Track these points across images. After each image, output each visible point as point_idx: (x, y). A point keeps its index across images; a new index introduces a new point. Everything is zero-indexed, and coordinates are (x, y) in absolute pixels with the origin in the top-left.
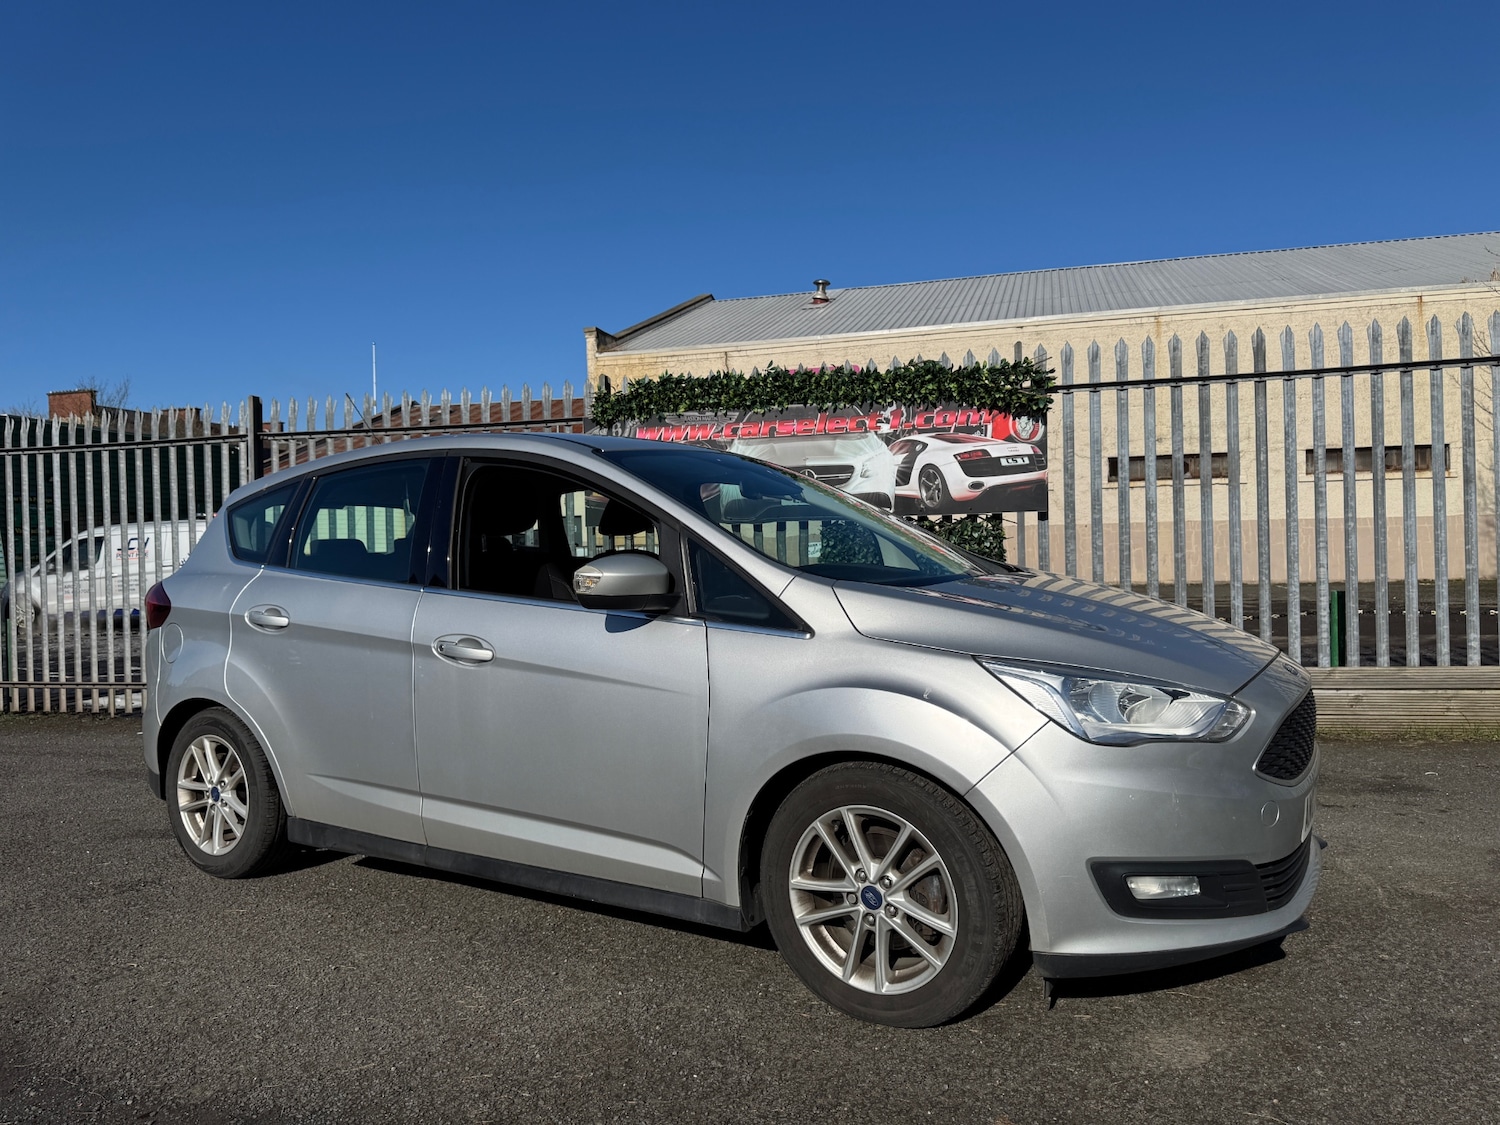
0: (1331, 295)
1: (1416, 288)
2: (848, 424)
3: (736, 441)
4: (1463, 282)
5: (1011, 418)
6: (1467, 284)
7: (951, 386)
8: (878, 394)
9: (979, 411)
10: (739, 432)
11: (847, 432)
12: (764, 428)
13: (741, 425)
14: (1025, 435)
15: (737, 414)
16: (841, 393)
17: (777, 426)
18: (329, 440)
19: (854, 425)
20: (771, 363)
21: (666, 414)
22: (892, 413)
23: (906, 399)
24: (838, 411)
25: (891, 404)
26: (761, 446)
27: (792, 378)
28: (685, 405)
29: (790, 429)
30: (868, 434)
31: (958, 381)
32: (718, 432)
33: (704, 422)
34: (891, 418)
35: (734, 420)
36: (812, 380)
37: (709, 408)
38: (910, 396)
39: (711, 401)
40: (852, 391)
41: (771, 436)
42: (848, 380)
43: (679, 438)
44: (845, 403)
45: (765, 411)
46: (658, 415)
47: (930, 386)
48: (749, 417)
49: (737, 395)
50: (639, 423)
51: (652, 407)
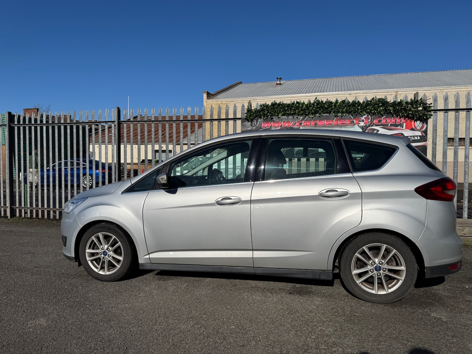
2: (347, 122)
5: (413, 121)
7: (390, 108)
8: (360, 111)
9: (400, 118)
10: (302, 124)
11: (346, 125)
12: (312, 123)
13: (303, 122)
14: (418, 128)
15: (302, 117)
16: (344, 110)
17: (318, 122)
18: (145, 124)
19: (349, 122)
21: (274, 117)
22: (365, 118)
23: (372, 113)
24: (343, 117)
25: (364, 115)
27: (324, 104)
28: (281, 114)
29: (323, 123)
30: (355, 126)
31: (393, 106)
32: (294, 124)
33: (288, 120)
34: (365, 120)
35: (301, 120)
36: (333, 104)
37: (289, 115)
38: (373, 112)
39: (292, 112)
40: (349, 109)
41: (315, 126)
42: (348, 105)
43: (279, 126)
44: (346, 114)
45: (314, 116)
46: (271, 117)
47: (381, 108)
48: (307, 119)
49: (302, 110)
50: (263, 120)
51: (269, 114)
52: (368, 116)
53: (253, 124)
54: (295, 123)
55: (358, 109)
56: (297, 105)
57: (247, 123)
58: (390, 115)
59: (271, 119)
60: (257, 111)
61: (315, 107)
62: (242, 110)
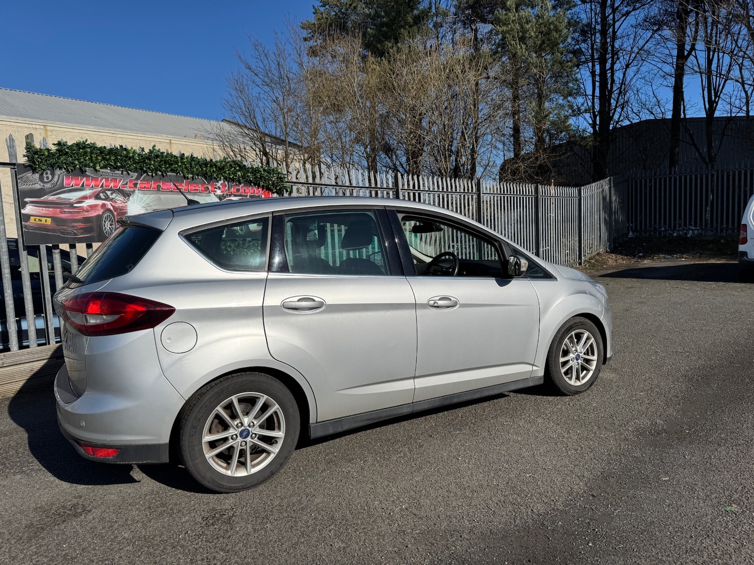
0: (134, 132)
1: (168, 136)
2: (200, 188)
3: (137, 191)
4: (185, 137)
5: (271, 193)
6: (187, 138)
7: (249, 174)
8: (216, 173)
9: (259, 188)
10: (138, 186)
11: (200, 192)
12: (153, 184)
13: (139, 182)
15: (136, 174)
17: (161, 184)
19: (203, 188)
20: (154, 146)
21: (87, 169)
22: (221, 184)
23: (229, 178)
24: (195, 180)
25: (220, 180)
26: (152, 196)
27: (166, 157)
28: (102, 165)
29: (169, 187)
30: (211, 194)
31: (253, 173)
32: (124, 185)
33: (114, 177)
34: (221, 187)
35: (135, 178)
36: (179, 159)
37: (117, 168)
38: (231, 177)
39: (119, 164)
40: (202, 170)
41: (159, 190)
42: (198, 163)
43: (97, 186)
44: (198, 176)
45: (154, 175)
46: (80, 169)
47: (239, 173)
48: (144, 177)
49: (135, 163)
50: (65, 173)
51: (77, 163)
52: (224, 182)
53: (45, 179)
54: (125, 182)
55: (213, 171)
56: (125, 152)
57: (29, 174)
58: (249, 183)
59: (82, 172)
60: (51, 155)
61: (154, 161)
62: (10, 147)
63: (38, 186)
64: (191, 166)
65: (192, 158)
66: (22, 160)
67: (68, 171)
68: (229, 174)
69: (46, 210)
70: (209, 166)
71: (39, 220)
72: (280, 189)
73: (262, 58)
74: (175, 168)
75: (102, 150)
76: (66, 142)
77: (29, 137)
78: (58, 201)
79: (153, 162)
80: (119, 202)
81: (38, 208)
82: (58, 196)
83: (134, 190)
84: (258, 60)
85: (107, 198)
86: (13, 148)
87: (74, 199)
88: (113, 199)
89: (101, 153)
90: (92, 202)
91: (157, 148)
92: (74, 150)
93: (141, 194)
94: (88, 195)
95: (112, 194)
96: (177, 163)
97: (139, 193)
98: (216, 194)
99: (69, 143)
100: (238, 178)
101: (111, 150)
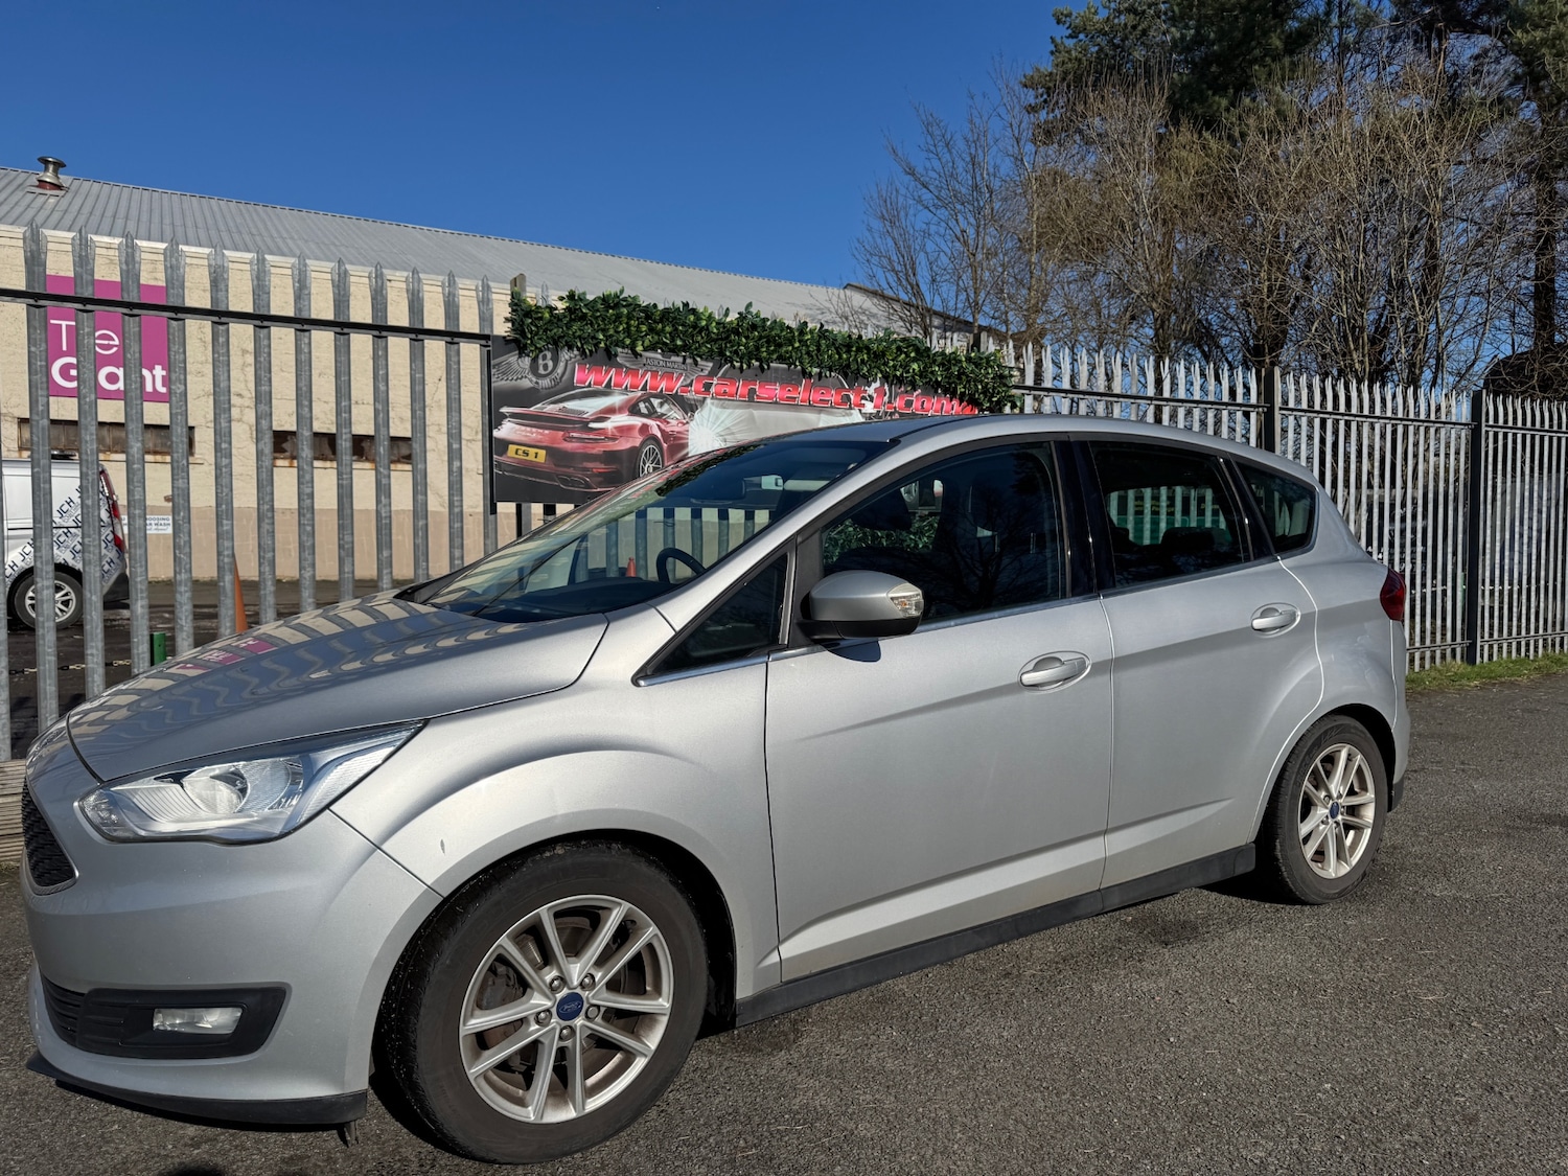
2: (833, 396)
3: (709, 401)
7: (937, 369)
8: (867, 365)
9: (952, 400)
10: (713, 390)
11: (832, 407)
12: (741, 387)
13: (715, 381)
15: (711, 364)
17: (757, 387)
19: (839, 400)
20: (750, 305)
21: (619, 350)
22: (875, 389)
23: (895, 376)
24: (823, 379)
25: (875, 381)
26: (739, 412)
27: (772, 329)
28: (647, 343)
29: (772, 393)
30: (852, 411)
31: (943, 364)
32: (687, 386)
33: (669, 370)
34: (875, 396)
35: (707, 372)
36: (796, 334)
37: (675, 351)
38: (898, 373)
39: (679, 343)
40: (840, 357)
41: (751, 400)
42: (833, 344)
43: (635, 387)
44: (831, 371)
45: (745, 366)
46: (607, 350)
47: (915, 366)
48: (726, 372)
49: (710, 340)
50: (578, 357)
51: (601, 337)
52: (882, 385)
53: (541, 368)
54: (689, 381)
55: (863, 360)
56: (692, 318)
57: (513, 358)
58: (933, 387)
59: (610, 356)
60: (556, 319)
61: (747, 338)
62: (483, 302)
63: (526, 383)
64: (818, 350)
65: (823, 333)
66: (501, 328)
67: (583, 353)
68: (894, 366)
69: (537, 433)
70: (854, 349)
71: (524, 452)
72: (998, 402)
73: (939, 149)
74: (787, 352)
75: (649, 312)
76: (584, 294)
77: (517, 283)
78: (561, 415)
79: (744, 340)
80: (674, 422)
81: (523, 428)
82: (561, 405)
83: (705, 398)
84: (931, 155)
85: (652, 414)
86: (488, 305)
87: (591, 411)
88: (663, 415)
89: (648, 317)
90: (623, 419)
91: (754, 310)
92: (598, 311)
93: (717, 406)
94: (617, 406)
95: (661, 404)
96: (790, 342)
97: (713, 404)
98: (863, 411)
99: (590, 297)
100: (913, 377)
101: (666, 311)
